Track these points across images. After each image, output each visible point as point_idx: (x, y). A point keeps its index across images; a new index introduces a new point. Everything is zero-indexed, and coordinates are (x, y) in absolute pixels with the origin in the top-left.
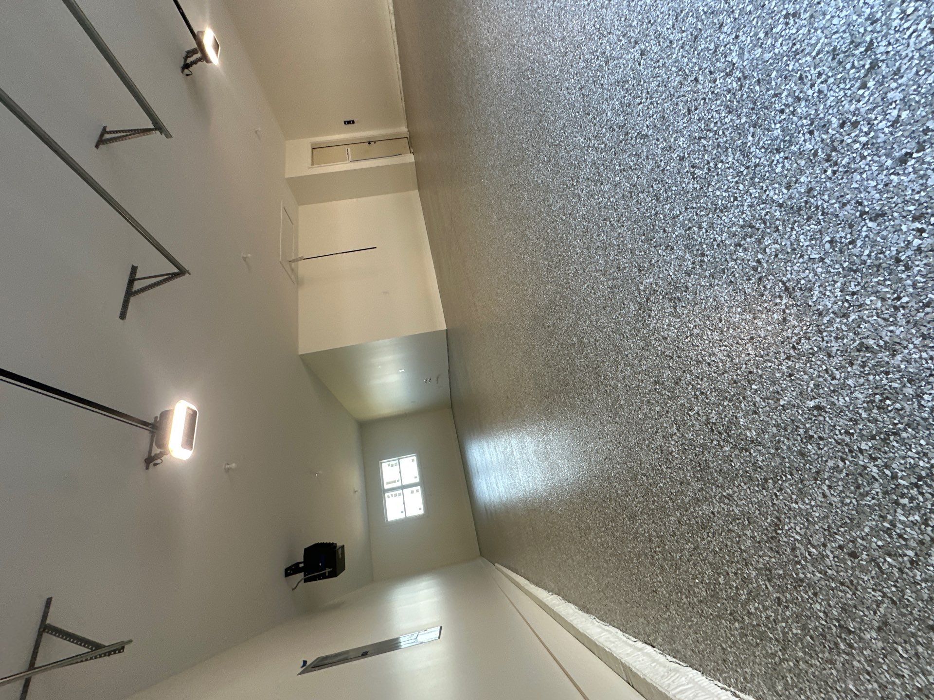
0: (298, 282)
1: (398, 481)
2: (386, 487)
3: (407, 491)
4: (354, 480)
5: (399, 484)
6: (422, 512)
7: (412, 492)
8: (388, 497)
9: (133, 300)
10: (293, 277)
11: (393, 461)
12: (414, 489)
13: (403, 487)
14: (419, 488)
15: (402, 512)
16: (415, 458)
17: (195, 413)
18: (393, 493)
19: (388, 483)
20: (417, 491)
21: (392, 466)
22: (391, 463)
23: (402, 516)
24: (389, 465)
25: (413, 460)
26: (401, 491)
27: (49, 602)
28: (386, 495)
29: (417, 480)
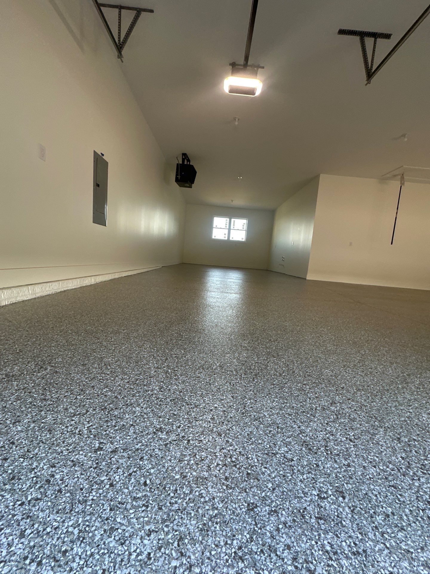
0: (383, 179)
1: (234, 228)
2: (233, 220)
3: (226, 231)
4: (239, 201)
5: (232, 228)
6: (213, 237)
7: (225, 234)
8: (227, 220)
9: (357, 38)
10: (388, 175)
11: (245, 227)
12: (227, 236)
13: (229, 229)
14: (226, 239)
15: (216, 226)
16: (244, 240)
17: (254, 94)
18: (228, 223)
19: (234, 221)
20: (225, 237)
21: (243, 226)
22: (245, 225)
23: (214, 226)
24: (244, 224)
25: (243, 239)
26: (228, 228)
27: (152, 11)
28: (228, 219)
29: (231, 239)
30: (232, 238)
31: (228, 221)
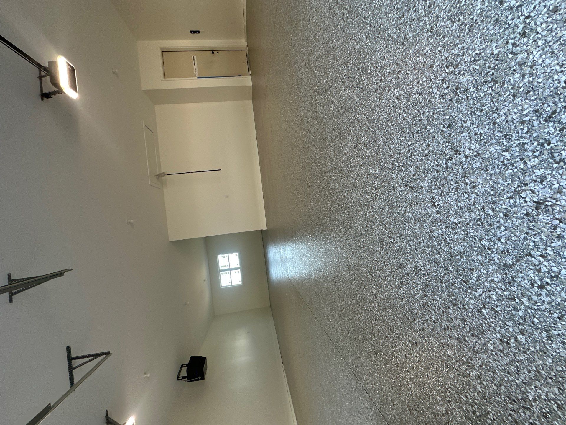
1: (228, 266)
2: (221, 269)
3: (233, 272)
6: (241, 283)
12: (237, 271)
13: (230, 270)
15: (230, 282)
22: (223, 256)
25: (236, 255)
30: (238, 265)
31: (223, 272)
